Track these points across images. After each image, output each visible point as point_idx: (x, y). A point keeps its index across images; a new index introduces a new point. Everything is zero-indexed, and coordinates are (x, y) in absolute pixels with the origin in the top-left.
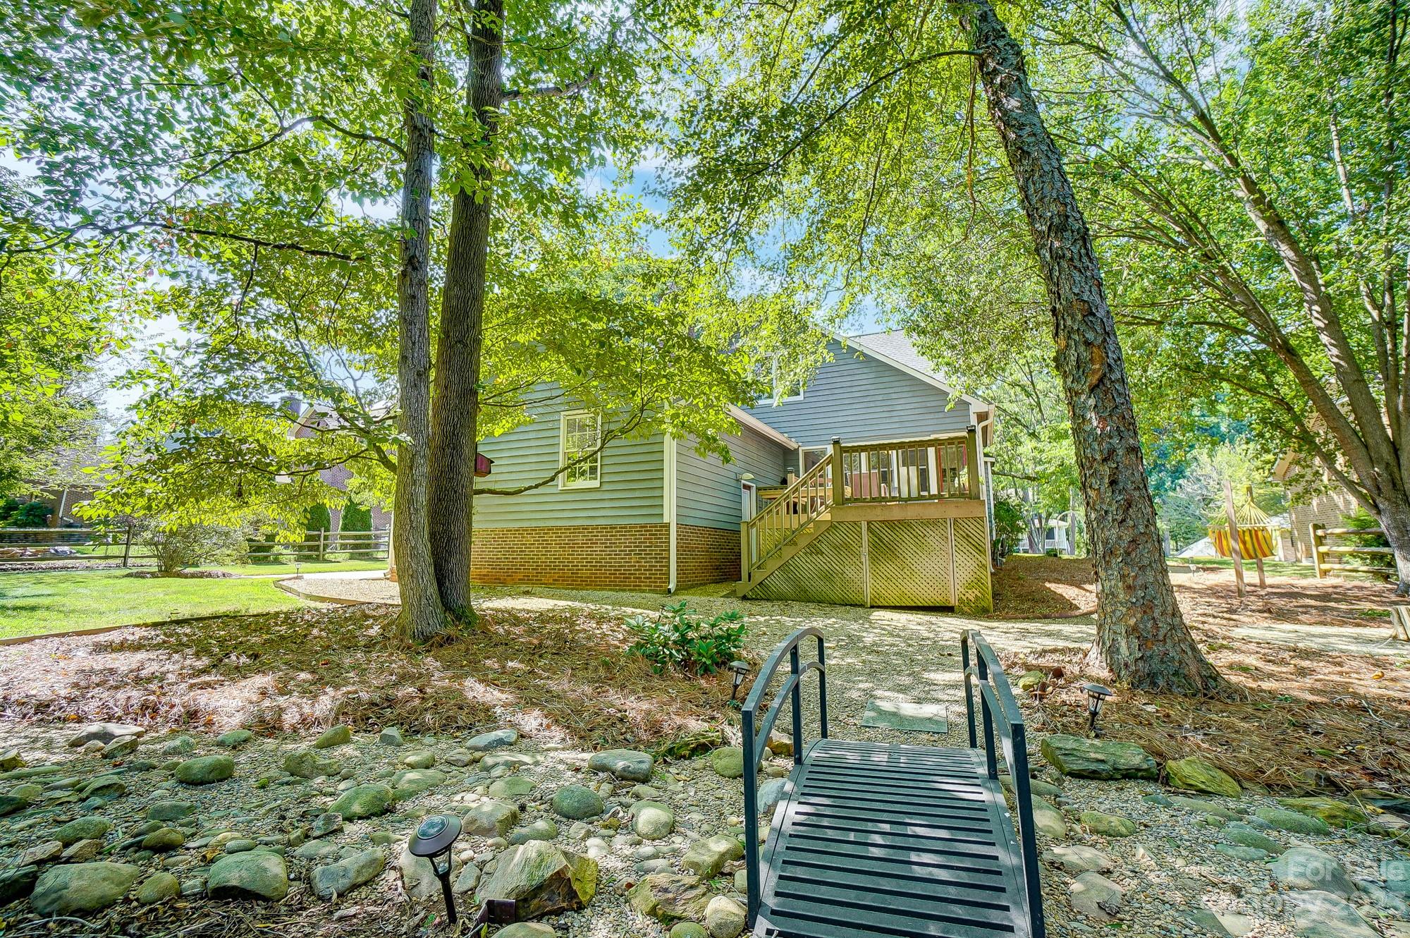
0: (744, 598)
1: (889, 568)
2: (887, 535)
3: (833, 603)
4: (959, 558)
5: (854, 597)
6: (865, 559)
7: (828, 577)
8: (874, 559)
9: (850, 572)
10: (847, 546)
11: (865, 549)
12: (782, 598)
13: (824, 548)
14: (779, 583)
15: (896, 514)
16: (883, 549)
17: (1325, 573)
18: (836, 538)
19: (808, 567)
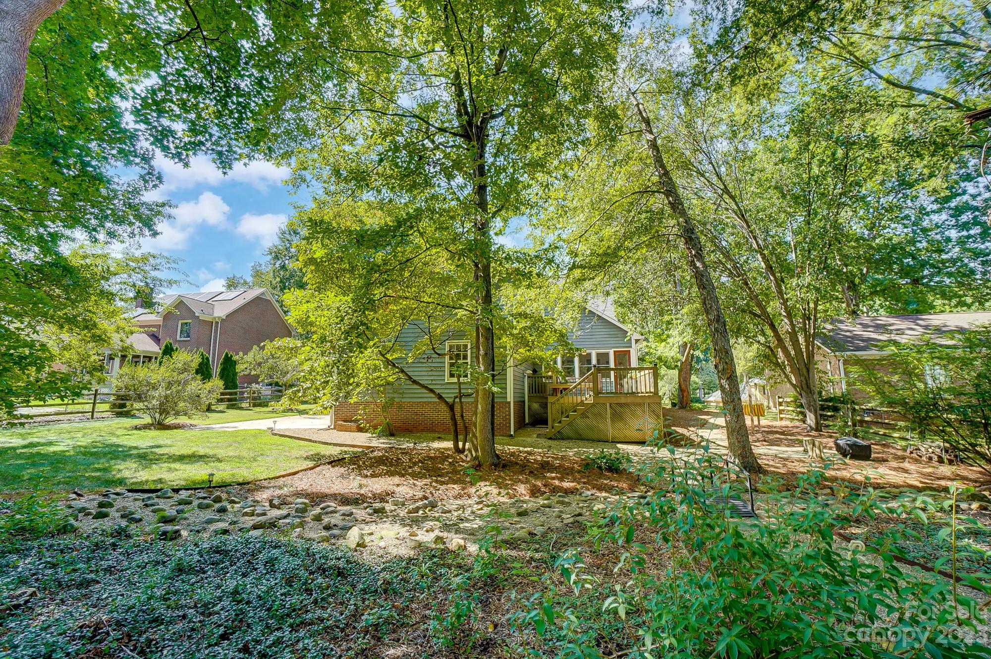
0: (550, 439)
1: (620, 425)
2: (618, 409)
3: (593, 441)
4: (650, 420)
5: (603, 438)
6: (609, 420)
7: (591, 428)
8: (612, 420)
9: (601, 426)
10: (600, 414)
11: (609, 416)
12: (569, 438)
13: (589, 415)
14: (567, 431)
15: (623, 400)
16: (617, 416)
17: (781, 419)
18: (596, 410)
19: (581, 423)
